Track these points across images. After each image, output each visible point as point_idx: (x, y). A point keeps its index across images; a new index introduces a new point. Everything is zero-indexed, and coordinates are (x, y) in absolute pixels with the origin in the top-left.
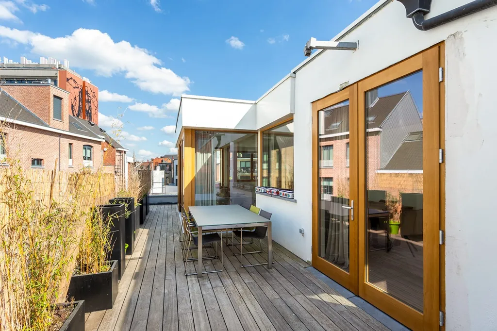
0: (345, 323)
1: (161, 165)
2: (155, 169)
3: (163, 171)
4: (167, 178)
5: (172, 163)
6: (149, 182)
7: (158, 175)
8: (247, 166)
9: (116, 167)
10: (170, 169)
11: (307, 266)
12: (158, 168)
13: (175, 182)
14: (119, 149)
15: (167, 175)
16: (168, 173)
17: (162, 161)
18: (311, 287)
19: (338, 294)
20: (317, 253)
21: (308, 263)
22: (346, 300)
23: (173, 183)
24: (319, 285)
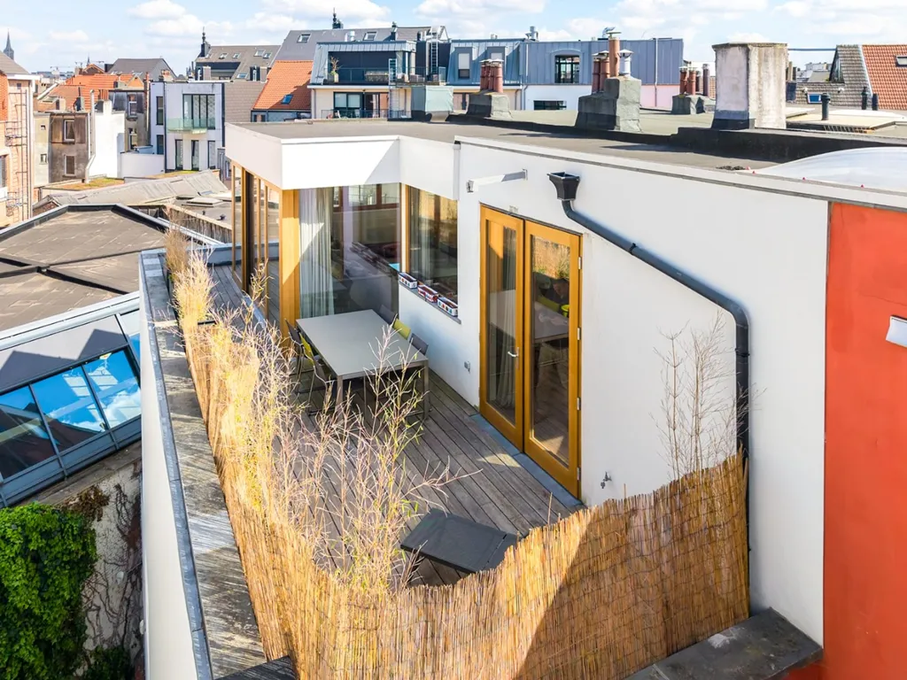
0: (503, 483)
1: (114, 95)
2: (99, 107)
3: (122, 115)
4: (131, 130)
5: (145, 91)
6: (84, 145)
7: (108, 126)
8: (351, 106)
9: (10, 125)
10: (140, 108)
11: (473, 412)
12: (108, 106)
13: (154, 141)
14: (17, 77)
15: (132, 124)
16: (135, 119)
17: (116, 84)
18: (475, 445)
19: (505, 451)
20: (485, 397)
21: (474, 408)
22: (510, 458)
23: (149, 144)
24: (484, 441)
